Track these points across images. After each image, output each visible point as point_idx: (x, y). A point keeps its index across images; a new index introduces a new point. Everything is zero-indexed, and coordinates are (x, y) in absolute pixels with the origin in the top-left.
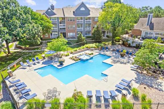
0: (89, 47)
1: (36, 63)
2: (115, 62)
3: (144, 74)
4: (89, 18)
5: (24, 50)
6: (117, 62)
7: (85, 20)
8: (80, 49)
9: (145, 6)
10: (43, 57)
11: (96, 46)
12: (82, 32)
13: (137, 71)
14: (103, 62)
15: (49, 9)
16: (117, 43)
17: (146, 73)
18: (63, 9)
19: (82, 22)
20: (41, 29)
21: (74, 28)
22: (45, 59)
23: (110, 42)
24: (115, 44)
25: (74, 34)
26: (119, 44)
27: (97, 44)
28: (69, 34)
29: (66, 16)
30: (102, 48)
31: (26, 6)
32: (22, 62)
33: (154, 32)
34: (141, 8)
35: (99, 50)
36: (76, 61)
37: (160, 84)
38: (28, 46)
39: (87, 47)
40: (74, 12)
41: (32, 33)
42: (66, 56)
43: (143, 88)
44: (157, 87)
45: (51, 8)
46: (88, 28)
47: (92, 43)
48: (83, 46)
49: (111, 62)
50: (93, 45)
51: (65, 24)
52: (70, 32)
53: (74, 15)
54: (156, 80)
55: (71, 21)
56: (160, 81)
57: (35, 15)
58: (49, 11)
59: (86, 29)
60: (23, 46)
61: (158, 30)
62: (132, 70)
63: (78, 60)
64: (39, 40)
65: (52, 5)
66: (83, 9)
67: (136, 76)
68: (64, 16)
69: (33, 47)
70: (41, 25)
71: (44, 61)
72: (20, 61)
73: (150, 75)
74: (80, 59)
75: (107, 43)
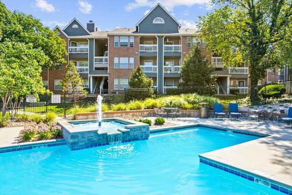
0: (159, 105)
4: (177, 40)
7: (164, 45)
12: (155, 79)
15: (74, 22)
19: (155, 48)
27: (192, 97)
28: (116, 82)
30: (212, 111)
35: (199, 116)
39: (153, 107)
45: (88, 29)
46: (173, 68)
50: (177, 98)
52: (119, 77)
55: (123, 47)
58: (76, 26)
59: (166, 69)
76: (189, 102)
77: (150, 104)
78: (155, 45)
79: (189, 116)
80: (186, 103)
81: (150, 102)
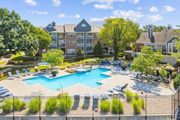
0: (88, 62)
1: (26, 75)
2: (114, 73)
3: (144, 82)
5: (16, 65)
6: (116, 74)
7: (86, 36)
8: (78, 64)
9: (148, 25)
10: (35, 70)
11: (96, 60)
13: (137, 80)
14: (101, 74)
15: (50, 25)
16: (119, 58)
17: (147, 82)
18: (64, 26)
19: (83, 37)
20: (37, 41)
21: (74, 44)
22: (37, 72)
23: (113, 58)
24: (118, 59)
25: (74, 50)
26: (123, 59)
27: (98, 59)
29: (66, 31)
30: (103, 63)
31: (27, 20)
32: (10, 72)
33: (156, 44)
34: (145, 26)
35: (99, 65)
36: (71, 73)
37: (159, 90)
38: (21, 61)
39: (87, 62)
40: (75, 28)
41: (28, 44)
42: (62, 69)
43: (141, 93)
44: (155, 92)
45: (52, 25)
46: (89, 44)
47: (93, 57)
48: (82, 61)
49: (111, 74)
50: (93, 59)
51: (65, 39)
52: (70, 48)
53: (74, 31)
54: (157, 87)
55: (71, 37)
56: (160, 87)
57: (34, 29)
58: (50, 26)
59: (87, 45)
60: (17, 62)
61: (158, 42)
62: (131, 79)
63: (73, 72)
64: (34, 52)
65: (54, 22)
66: (84, 25)
67: (135, 84)
68: (65, 32)
69: (27, 63)
70: (39, 38)
71: (36, 73)
72: (9, 71)
73: (151, 83)
74: (76, 72)
75: (109, 59)
76: (97, 61)
77: (86, 61)
78: (82, 36)
79: (97, 65)
80: (96, 61)
81: (85, 60)
